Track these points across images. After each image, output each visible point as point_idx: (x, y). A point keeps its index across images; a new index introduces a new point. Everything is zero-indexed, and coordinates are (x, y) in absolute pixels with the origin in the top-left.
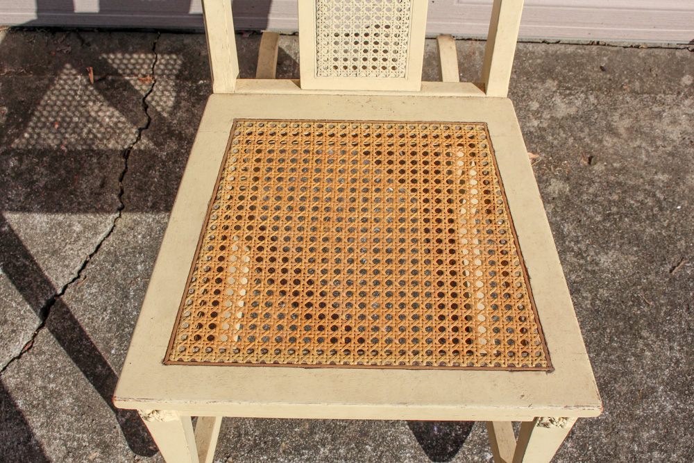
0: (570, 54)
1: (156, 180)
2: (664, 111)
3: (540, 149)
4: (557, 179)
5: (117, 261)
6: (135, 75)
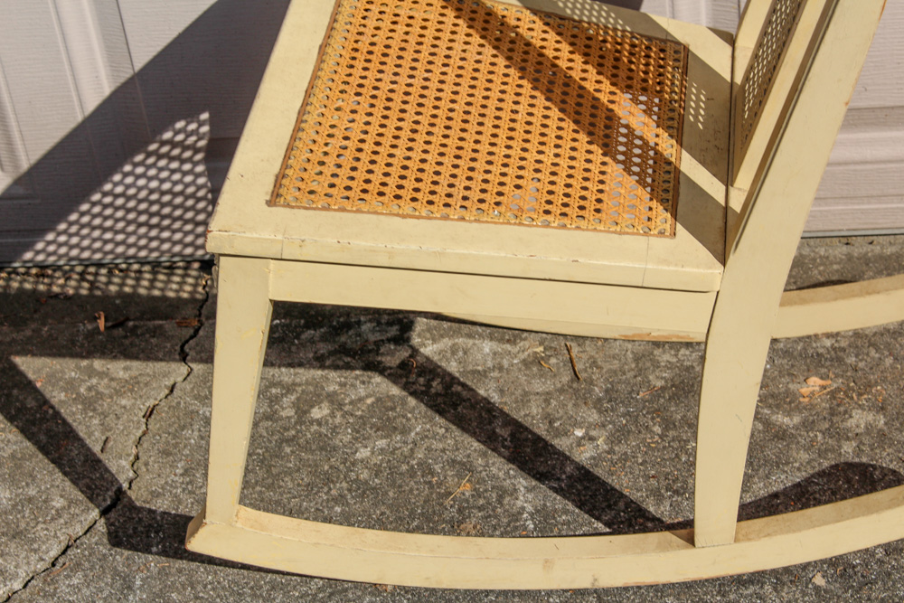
0: (889, 256)
1: (193, 441)
3: (834, 373)
4: (863, 410)
6: (172, 318)
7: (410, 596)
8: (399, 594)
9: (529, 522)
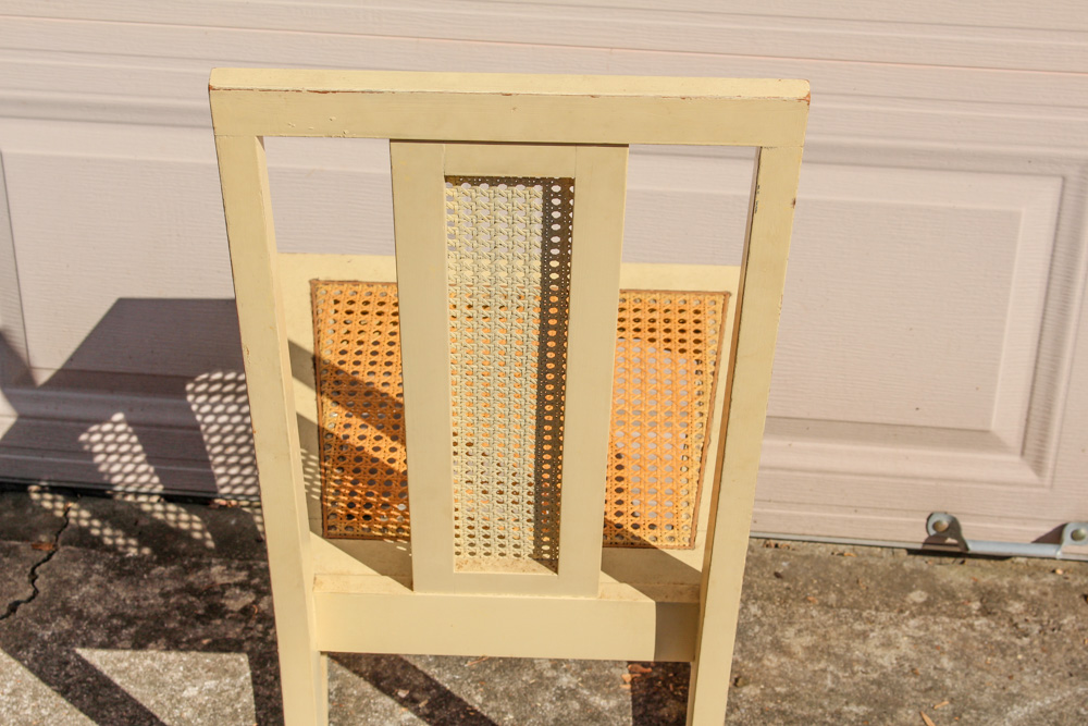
2: (872, 631)
6: (28, 540)
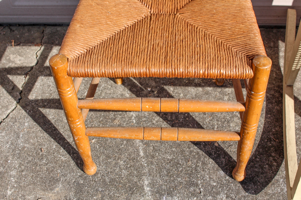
1: (38, 87)
5: (16, 121)
6: (34, 43)
7: (99, 144)
8: (96, 144)
9: (134, 120)
